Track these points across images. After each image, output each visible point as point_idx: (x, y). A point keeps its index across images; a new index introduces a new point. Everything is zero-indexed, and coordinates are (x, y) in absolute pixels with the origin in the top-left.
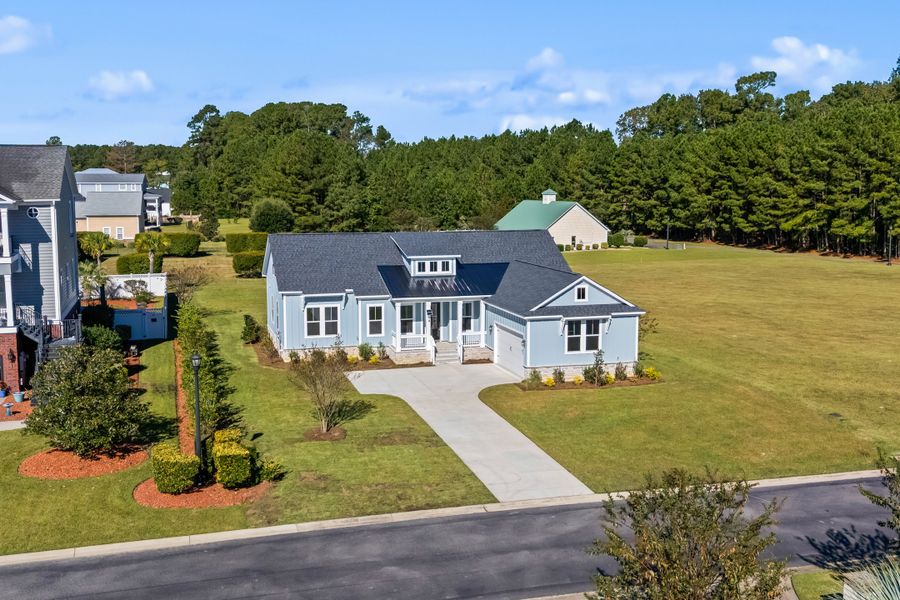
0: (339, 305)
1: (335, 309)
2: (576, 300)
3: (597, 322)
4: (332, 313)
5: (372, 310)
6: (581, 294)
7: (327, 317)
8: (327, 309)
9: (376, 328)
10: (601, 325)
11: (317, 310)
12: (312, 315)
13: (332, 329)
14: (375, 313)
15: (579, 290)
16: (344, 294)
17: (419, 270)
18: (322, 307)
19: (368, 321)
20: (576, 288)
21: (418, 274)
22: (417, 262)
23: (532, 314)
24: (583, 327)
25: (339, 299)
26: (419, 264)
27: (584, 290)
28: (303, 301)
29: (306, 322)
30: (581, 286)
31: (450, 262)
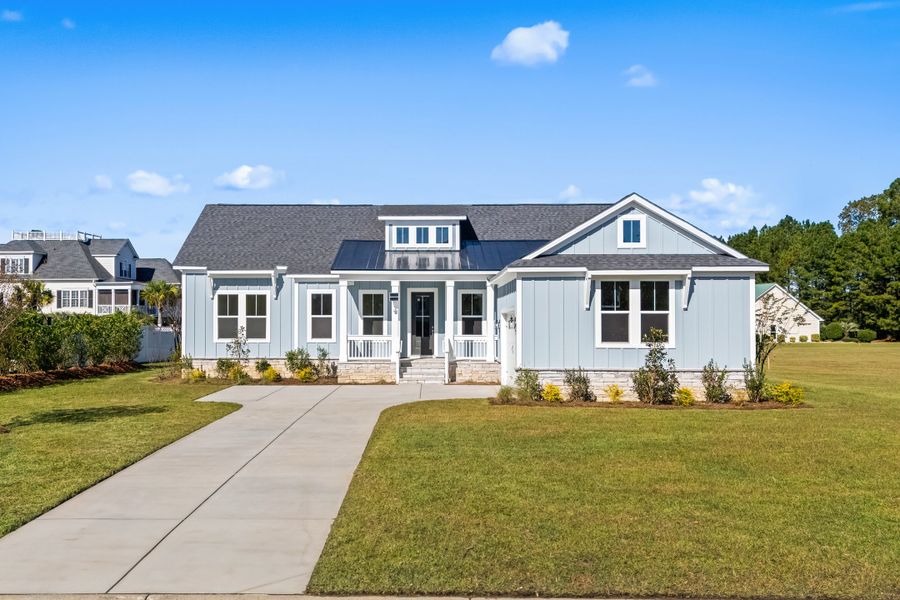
0: (268, 292)
1: (262, 298)
2: (621, 243)
3: (663, 287)
4: (257, 305)
5: (316, 299)
6: (632, 232)
7: (250, 311)
8: (250, 299)
9: (322, 329)
10: (672, 292)
11: (234, 298)
12: (228, 305)
13: (257, 330)
14: (322, 304)
15: (626, 224)
16: (272, 272)
17: (399, 241)
18: (242, 293)
19: (310, 316)
20: (620, 222)
21: (396, 246)
22: (394, 228)
23: (525, 264)
24: (635, 296)
25: (266, 282)
26: (399, 230)
27: (637, 224)
28: (210, 283)
29: (216, 316)
30: (630, 217)
31: (450, 228)
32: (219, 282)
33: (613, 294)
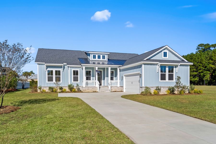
0: (61, 70)
1: (59, 71)
2: (163, 57)
3: (172, 68)
4: (58, 73)
5: (74, 71)
6: (165, 55)
7: (56, 74)
8: (56, 71)
9: (76, 79)
10: (174, 69)
11: (52, 71)
12: (50, 73)
13: (58, 79)
14: (76, 73)
15: (164, 52)
16: (63, 65)
17: (94, 58)
18: (54, 70)
19: (73, 76)
20: (163, 52)
21: (93, 59)
22: (92, 55)
23: (145, 61)
24: (167, 69)
25: (61, 67)
26: (93, 55)
27: (166, 53)
28: (45, 66)
29: (47, 76)
30: (165, 51)
32: (47, 67)
33: (163, 69)
